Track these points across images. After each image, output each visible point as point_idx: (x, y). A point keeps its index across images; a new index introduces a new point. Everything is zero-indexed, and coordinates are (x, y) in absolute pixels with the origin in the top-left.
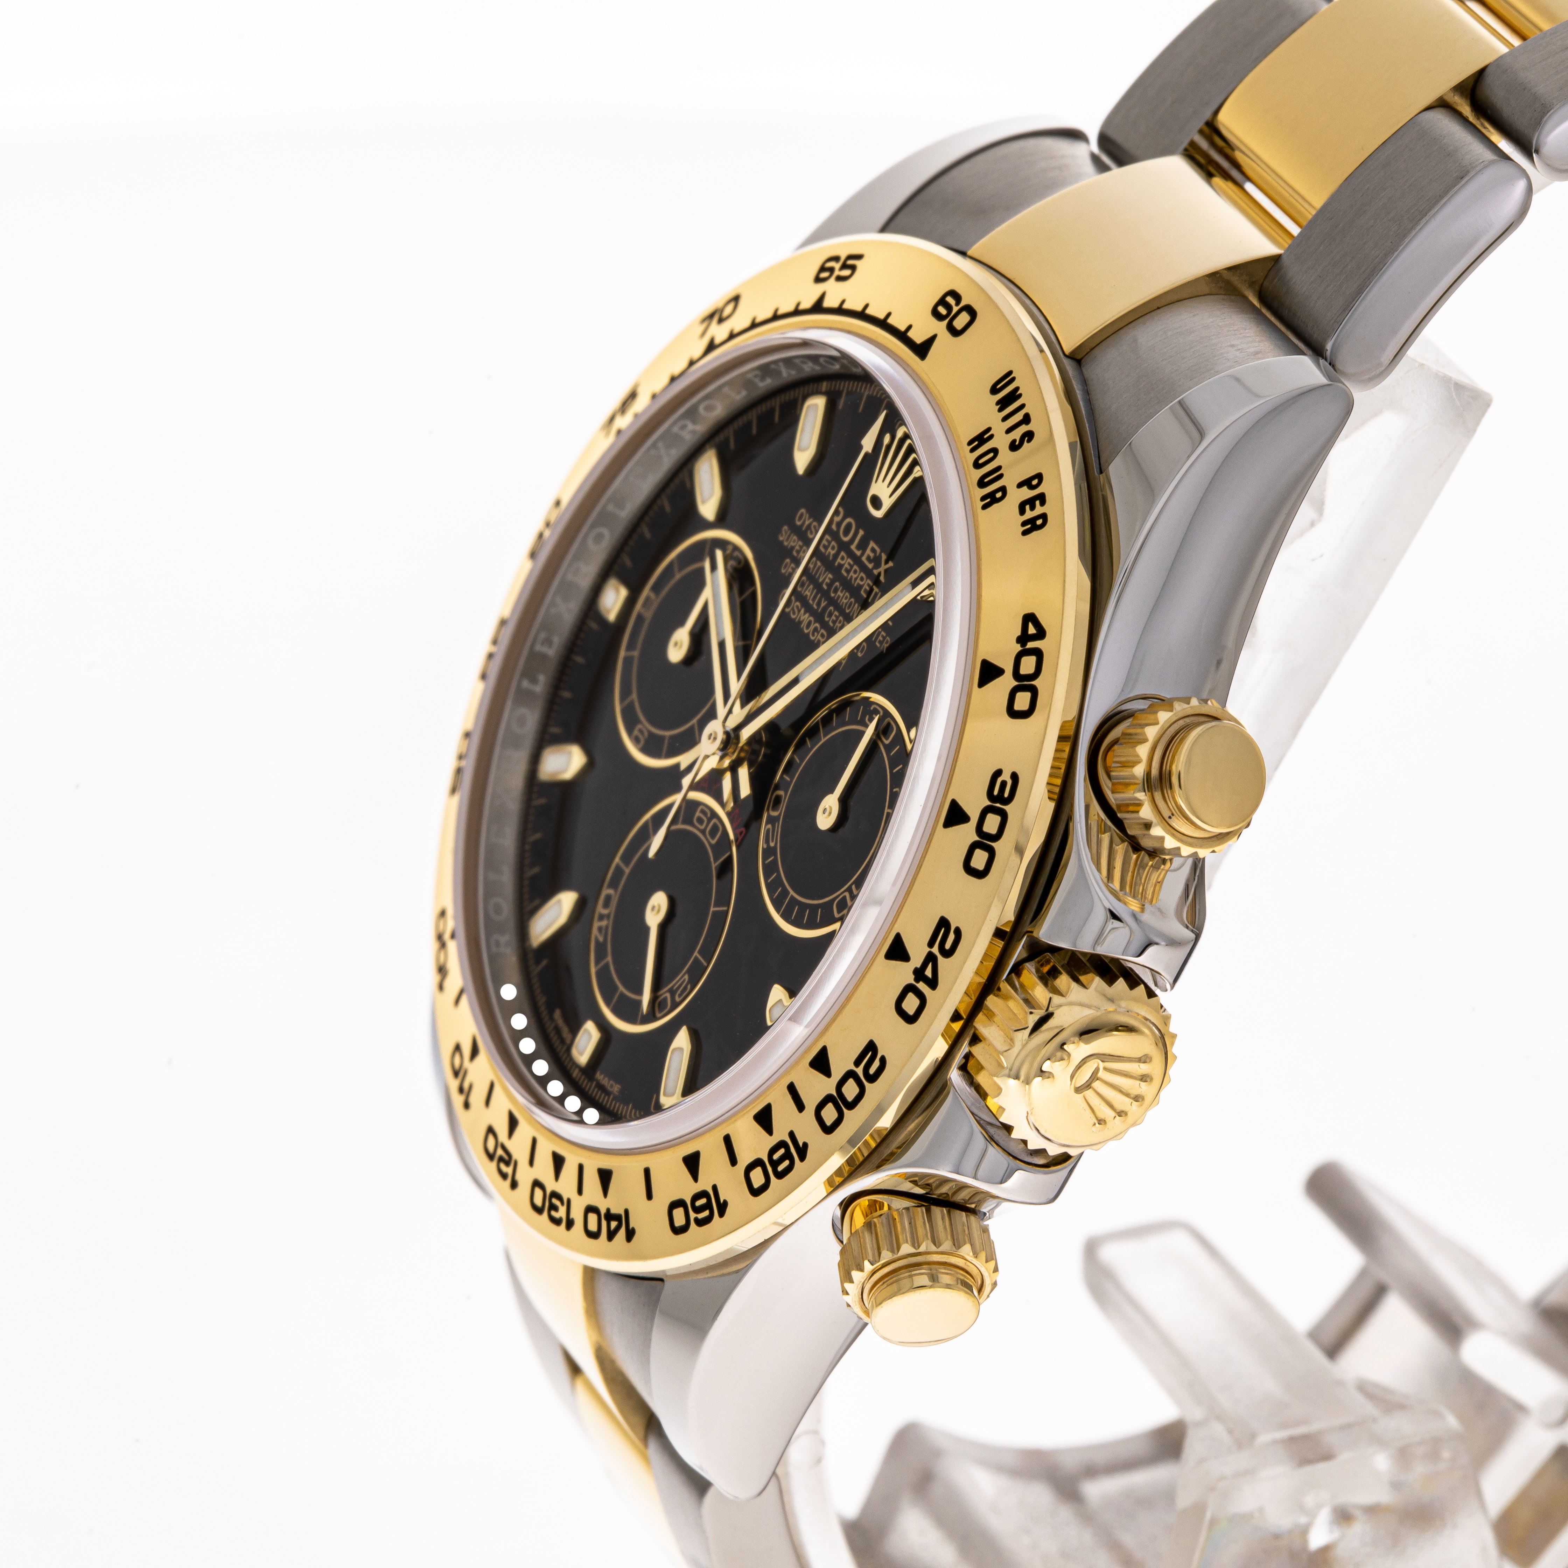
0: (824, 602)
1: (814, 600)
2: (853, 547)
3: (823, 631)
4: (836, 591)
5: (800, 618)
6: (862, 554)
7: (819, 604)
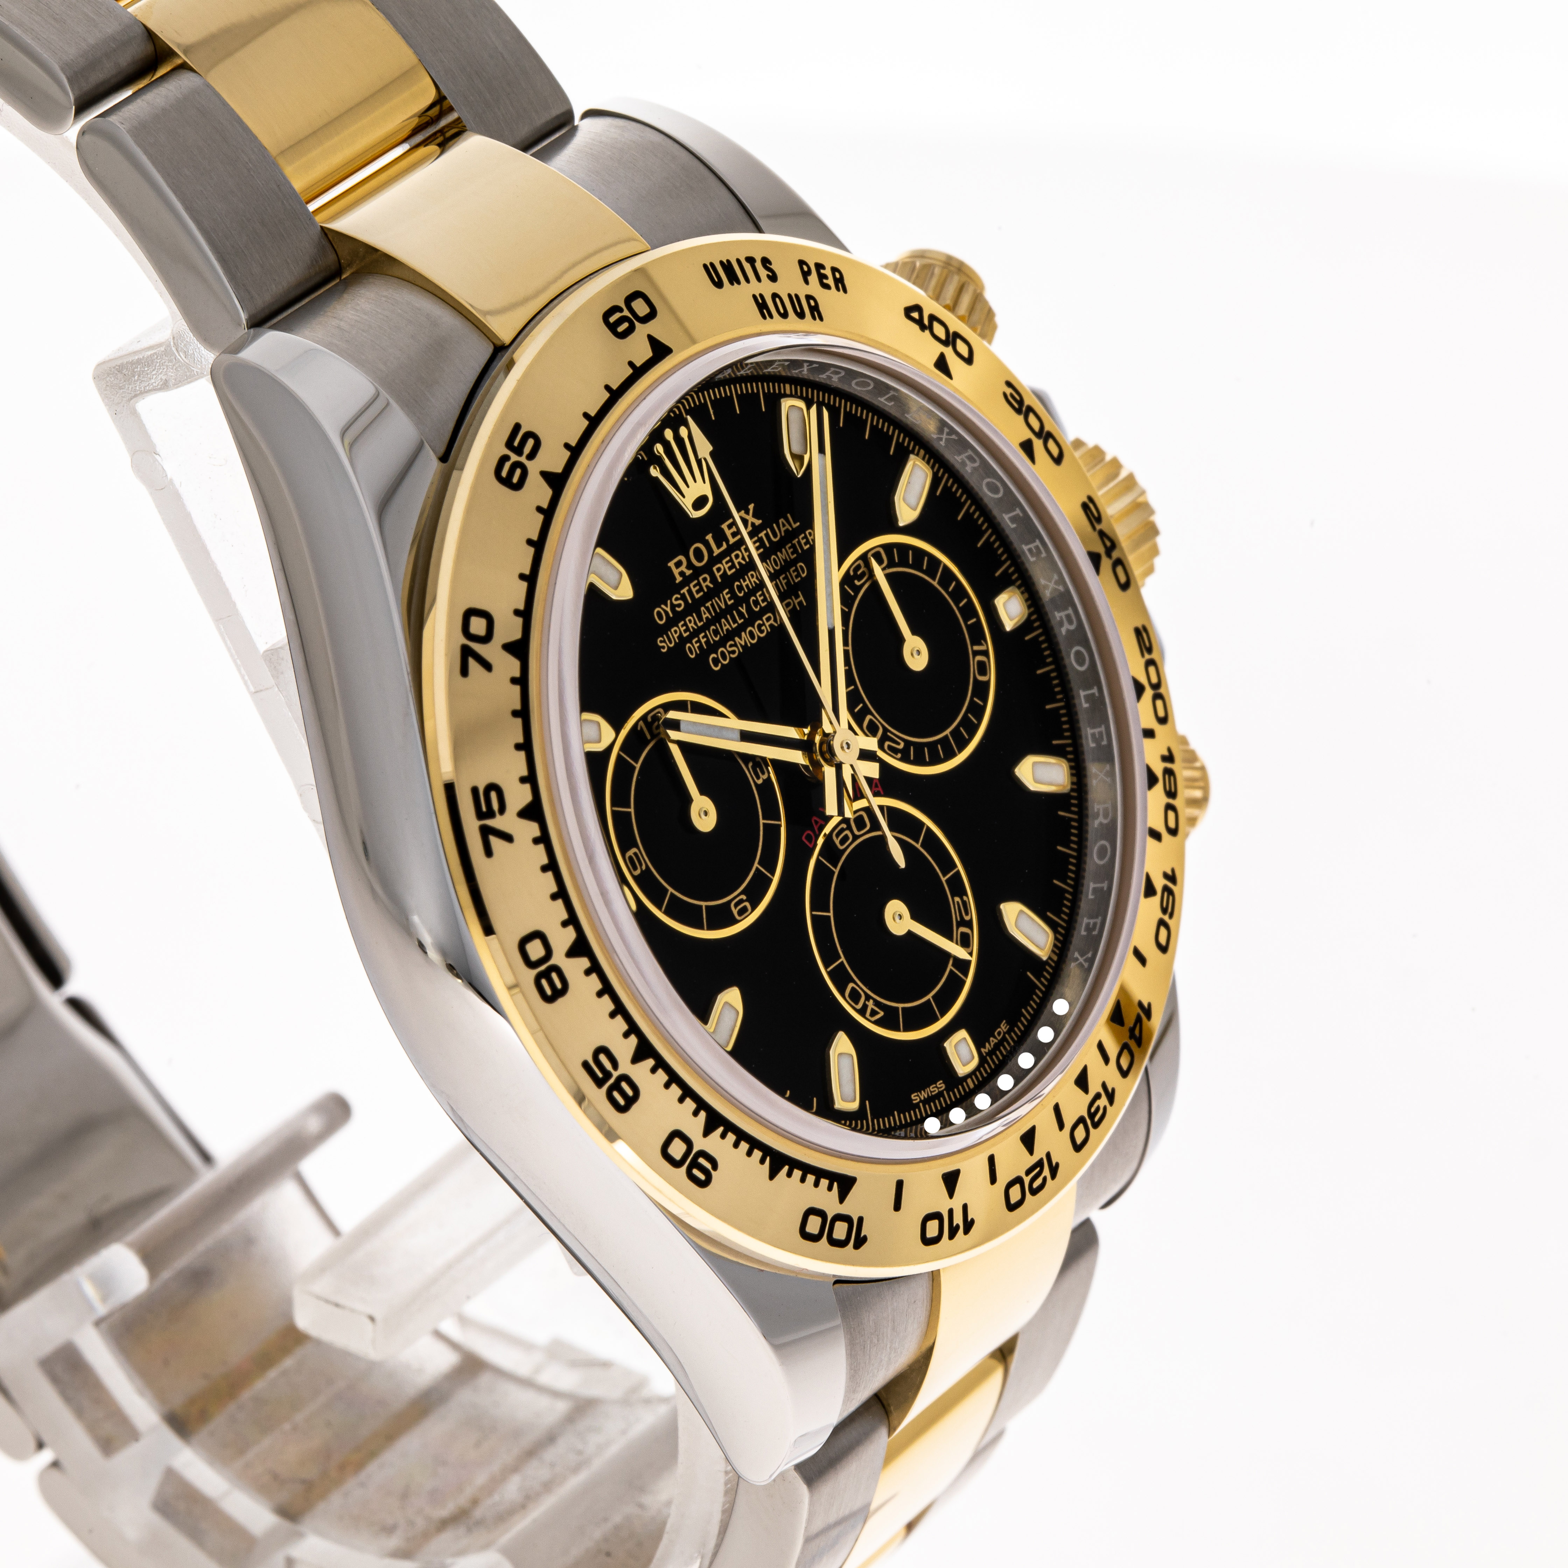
0: (743, 608)
1: (735, 621)
2: (716, 552)
3: (764, 618)
4: (740, 588)
5: (741, 645)
6: (727, 541)
7: (741, 615)
